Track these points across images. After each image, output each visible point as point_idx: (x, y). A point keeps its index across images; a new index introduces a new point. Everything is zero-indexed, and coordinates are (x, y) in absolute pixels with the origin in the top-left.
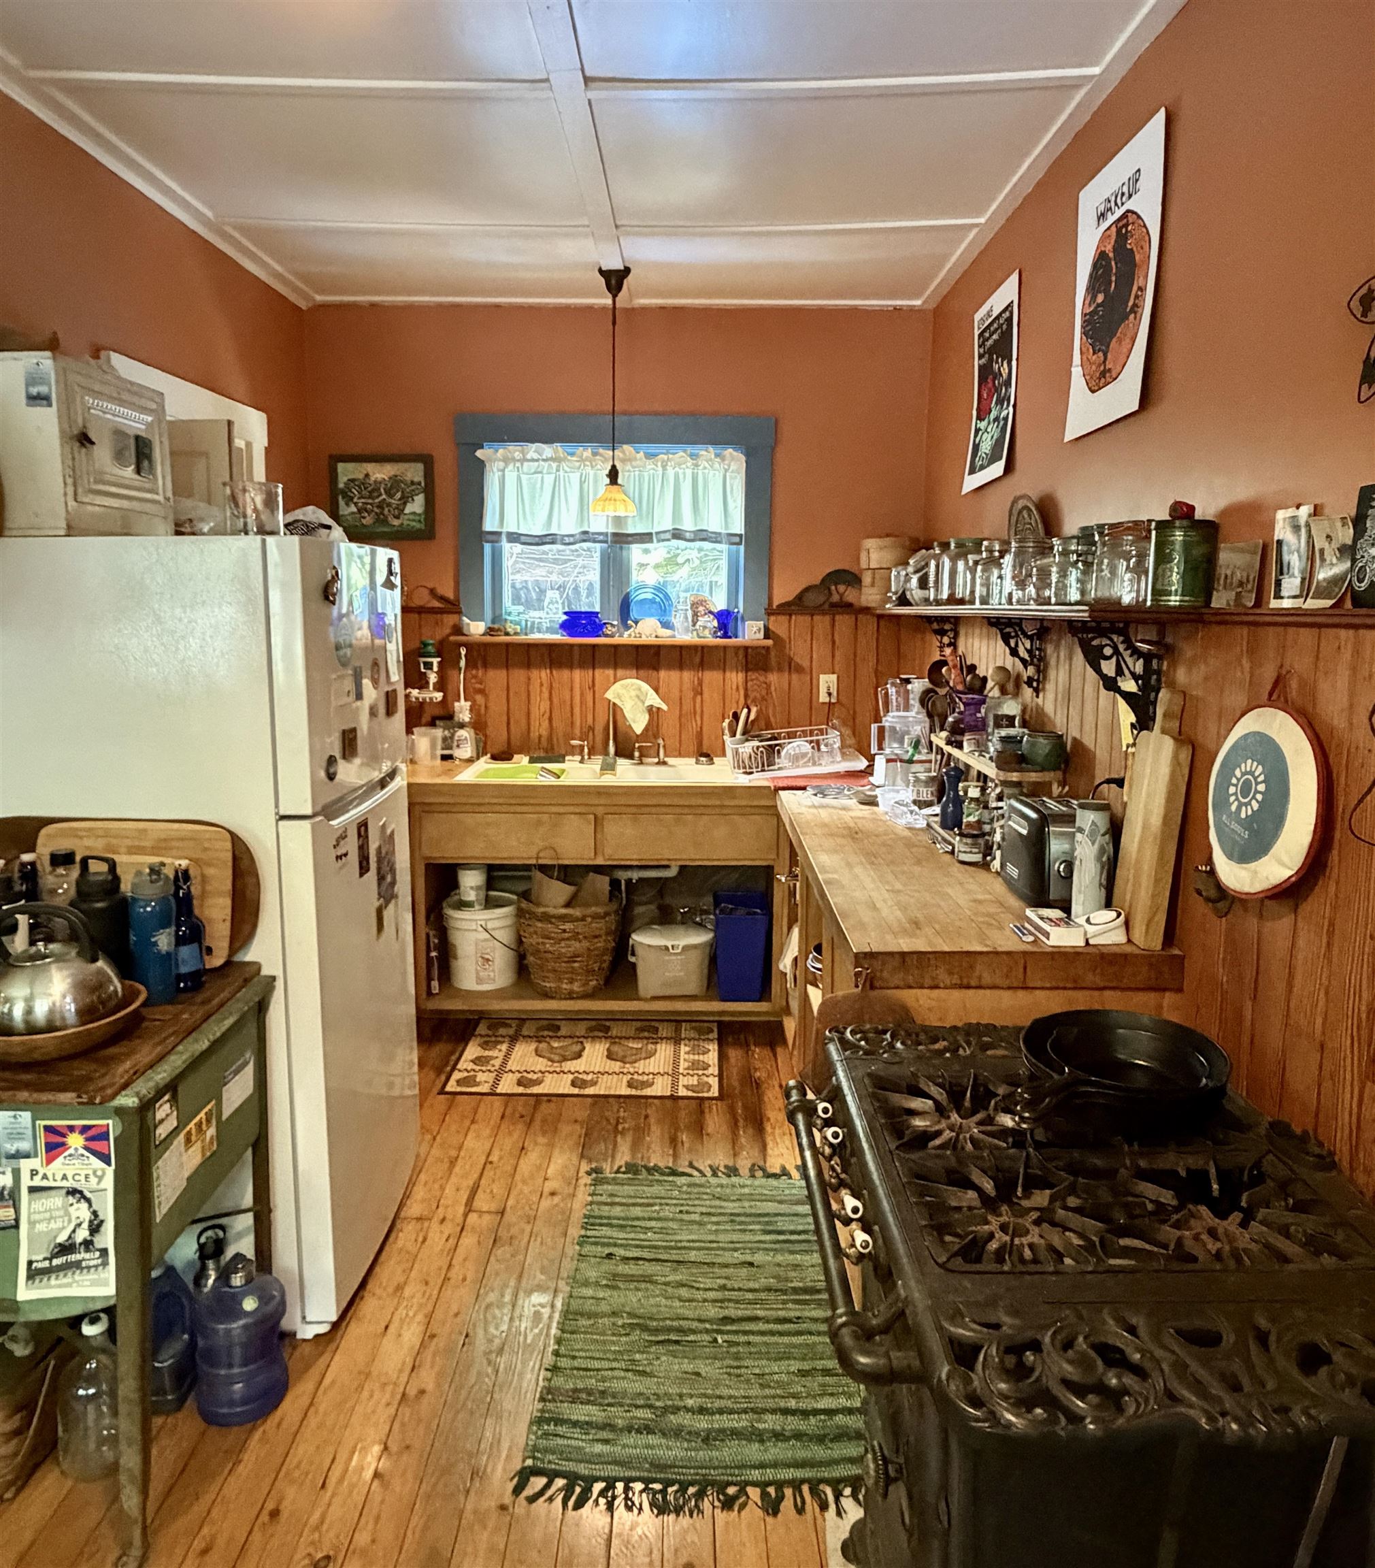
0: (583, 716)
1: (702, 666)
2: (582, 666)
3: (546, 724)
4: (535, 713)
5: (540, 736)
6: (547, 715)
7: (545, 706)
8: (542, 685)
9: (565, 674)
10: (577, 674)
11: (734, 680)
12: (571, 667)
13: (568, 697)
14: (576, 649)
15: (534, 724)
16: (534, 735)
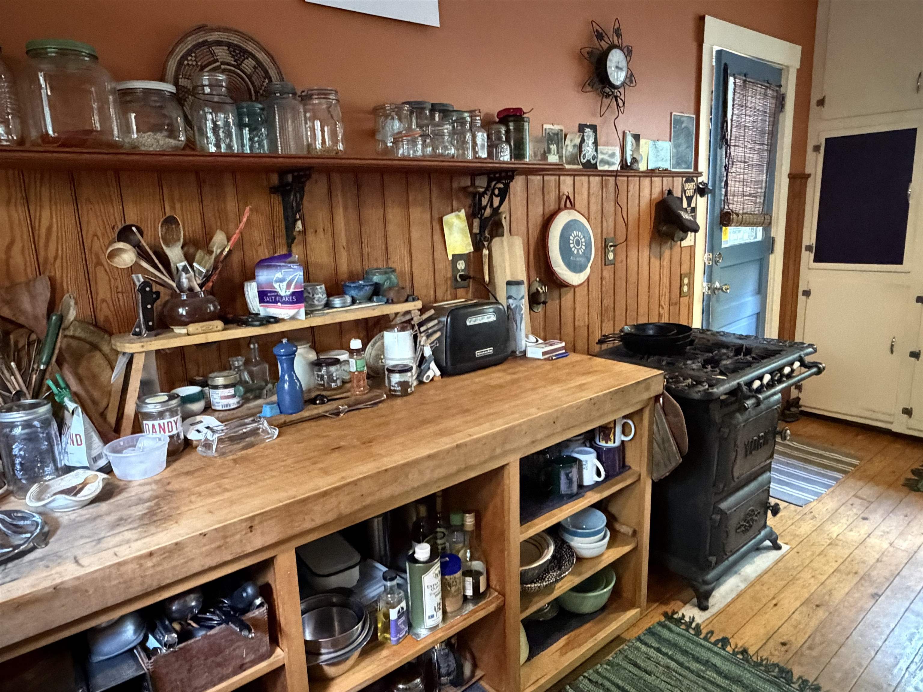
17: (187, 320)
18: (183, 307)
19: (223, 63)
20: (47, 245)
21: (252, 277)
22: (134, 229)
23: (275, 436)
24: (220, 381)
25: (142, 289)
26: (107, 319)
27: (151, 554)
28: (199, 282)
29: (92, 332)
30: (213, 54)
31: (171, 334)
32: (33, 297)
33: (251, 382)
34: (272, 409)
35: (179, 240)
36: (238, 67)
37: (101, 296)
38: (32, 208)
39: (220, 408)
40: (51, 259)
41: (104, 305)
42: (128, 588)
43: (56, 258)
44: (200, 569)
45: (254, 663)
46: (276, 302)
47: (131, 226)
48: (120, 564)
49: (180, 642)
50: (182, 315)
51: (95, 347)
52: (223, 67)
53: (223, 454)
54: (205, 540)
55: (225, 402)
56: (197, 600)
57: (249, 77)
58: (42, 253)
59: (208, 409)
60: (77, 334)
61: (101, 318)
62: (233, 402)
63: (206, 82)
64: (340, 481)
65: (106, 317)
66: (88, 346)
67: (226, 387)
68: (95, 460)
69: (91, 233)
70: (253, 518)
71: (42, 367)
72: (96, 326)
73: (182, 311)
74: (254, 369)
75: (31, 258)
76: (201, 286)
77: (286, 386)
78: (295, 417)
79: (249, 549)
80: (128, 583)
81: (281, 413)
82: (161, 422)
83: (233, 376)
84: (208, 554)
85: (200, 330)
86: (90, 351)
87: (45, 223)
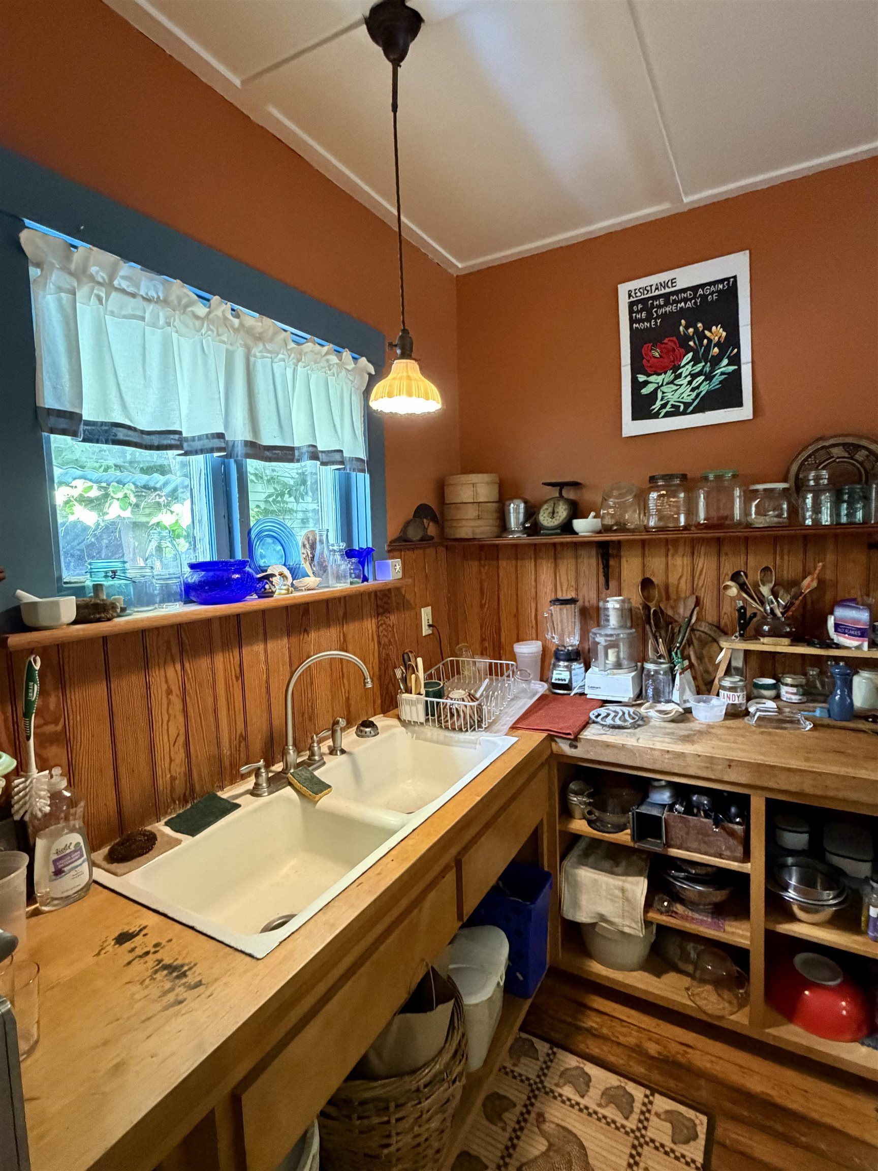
0: (232, 722)
1: (346, 618)
2: (226, 646)
3: (180, 756)
4: (163, 742)
5: (173, 779)
6: (182, 739)
7: (176, 726)
8: (169, 692)
9: (204, 663)
10: (220, 659)
11: (369, 626)
12: (211, 652)
13: (210, 701)
14: (216, 627)
15: (163, 764)
16: (163, 781)
17: (766, 634)
18: (767, 625)
19: (838, 458)
20: (699, 578)
21: (832, 613)
22: (742, 573)
23: (807, 729)
24: (789, 680)
25: (739, 610)
26: (726, 625)
27: (668, 752)
28: (781, 610)
29: (715, 631)
30: (829, 453)
31: (758, 641)
32: (685, 606)
33: (820, 689)
34: (821, 712)
35: (771, 581)
36: (852, 458)
37: (724, 610)
38: (695, 557)
39: (784, 699)
40: (700, 585)
41: (726, 617)
42: (654, 763)
43: (702, 586)
44: (693, 774)
45: (729, 858)
46: (845, 633)
47: (740, 571)
48: (652, 749)
49: (683, 814)
50: (765, 631)
51: (715, 641)
52: (838, 460)
53: (759, 726)
54: (698, 759)
55: (789, 696)
56: (708, 801)
57: (861, 463)
58: (695, 583)
59: (777, 697)
60: (705, 630)
61: (722, 624)
62: (795, 698)
63: (811, 478)
64: (809, 767)
65: (725, 624)
66: (710, 639)
67: (792, 686)
68: (685, 702)
69: (725, 573)
70: (732, 761)
71: (678, 645)
72: (718, 627)
73: (766, 628)
74: (826, 680)
75: (689, 585)
76: (783, 614)
77: (837, 698)
78: (839, 724)
79: (726, 778)
80: (655, 761)
81: (830, 716)
82: (729, 693)
83: (802, 680)
84: (699, 768)
85: (771, 643)
86: (712, 642)
87: (700, 565)
